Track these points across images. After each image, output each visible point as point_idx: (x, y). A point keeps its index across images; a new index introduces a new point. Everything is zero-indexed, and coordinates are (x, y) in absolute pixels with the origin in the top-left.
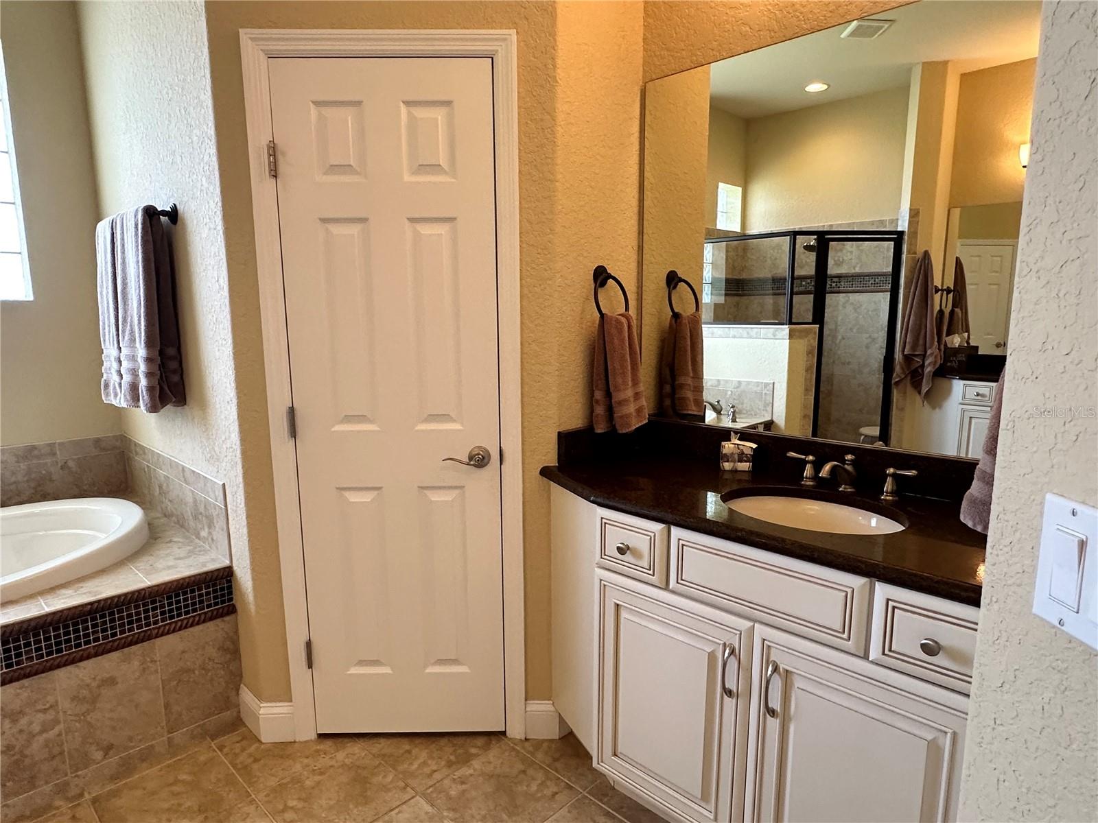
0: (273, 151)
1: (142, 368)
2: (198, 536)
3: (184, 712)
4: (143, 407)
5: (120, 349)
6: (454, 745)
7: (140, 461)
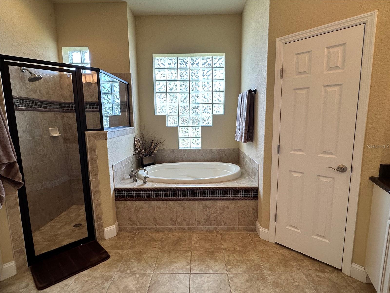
0: (282, 71)
1: (244, 131)
2: (252, 178)
3: (242, 222)
4: (243, 142)
5: (240, 126)
6: (320, 265)
7: (242, 156)
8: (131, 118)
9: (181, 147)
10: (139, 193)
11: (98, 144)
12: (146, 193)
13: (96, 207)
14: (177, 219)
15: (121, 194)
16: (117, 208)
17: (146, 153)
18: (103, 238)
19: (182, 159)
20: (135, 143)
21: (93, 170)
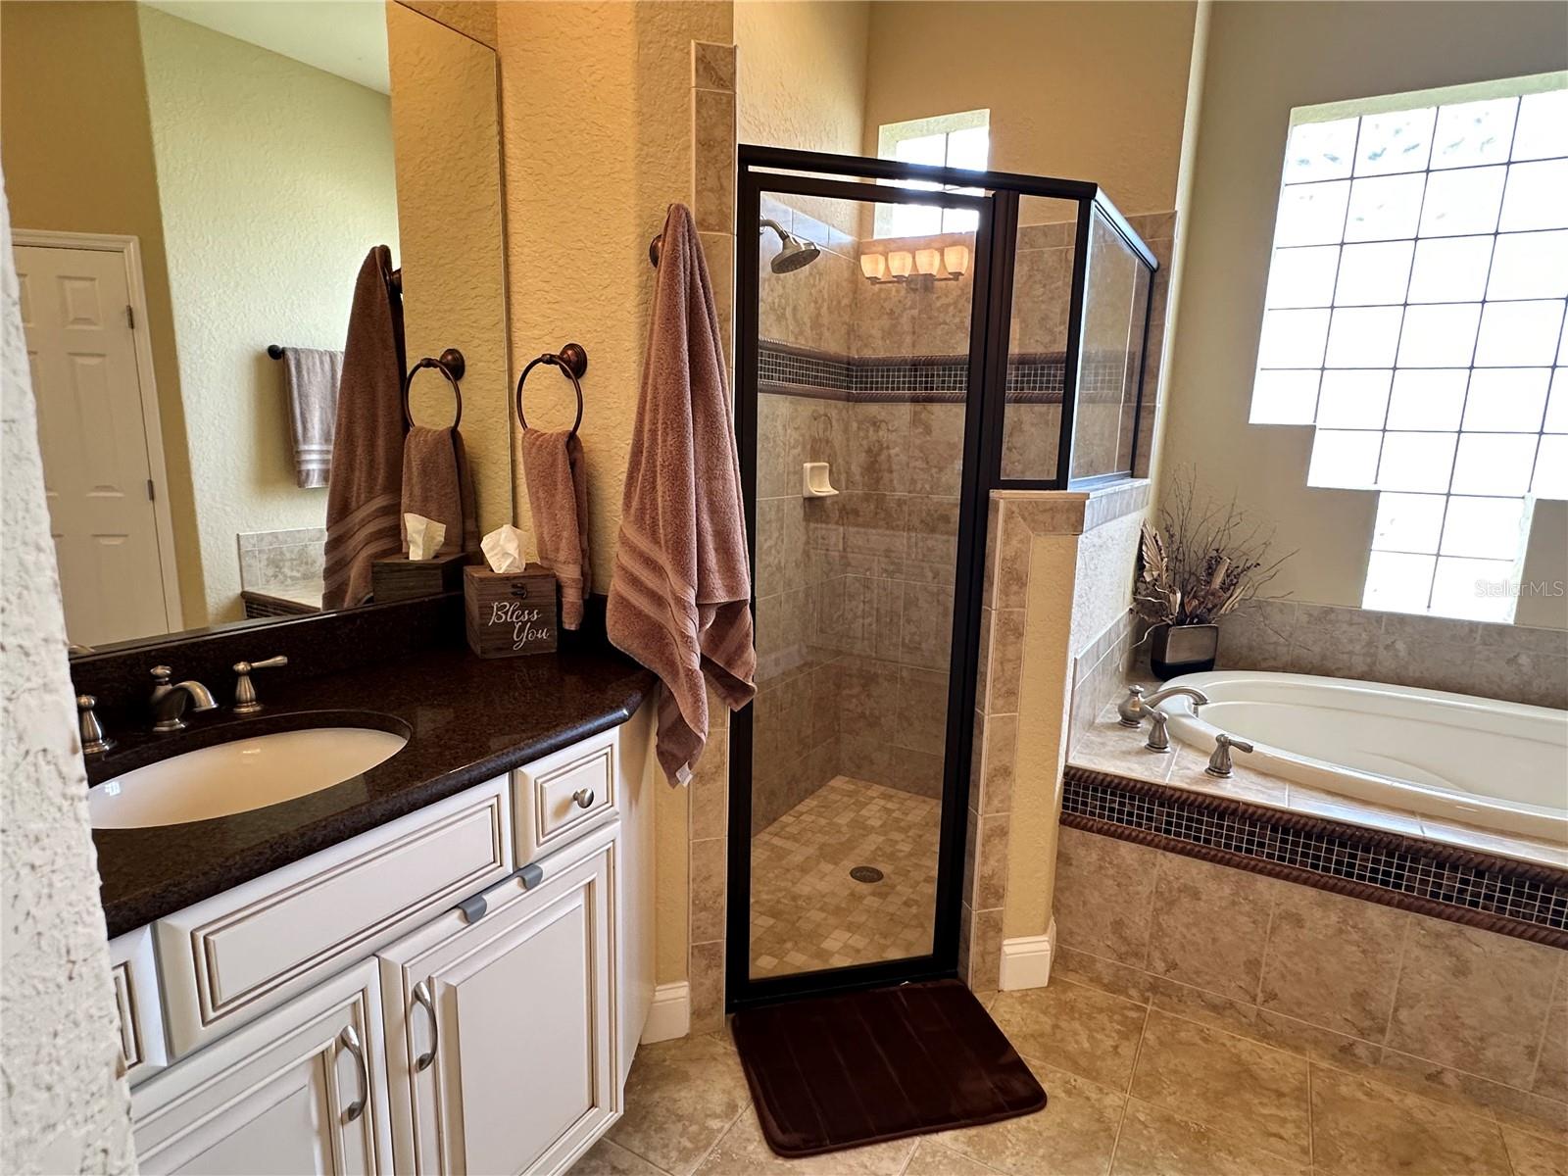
8: (1141, 435)
9: (1375, 599)
10: (1189, 819)
11: (1041, 550)
12: (1231, 828)
13: (987, 840)
14: (1396, 1010)
15: (1094, 798)
16: (1063, 858)
17: (1188, 610)
18: (992, 982)
19: (1374, 663)
20: (1140, 558)
21: (1003, 670)
